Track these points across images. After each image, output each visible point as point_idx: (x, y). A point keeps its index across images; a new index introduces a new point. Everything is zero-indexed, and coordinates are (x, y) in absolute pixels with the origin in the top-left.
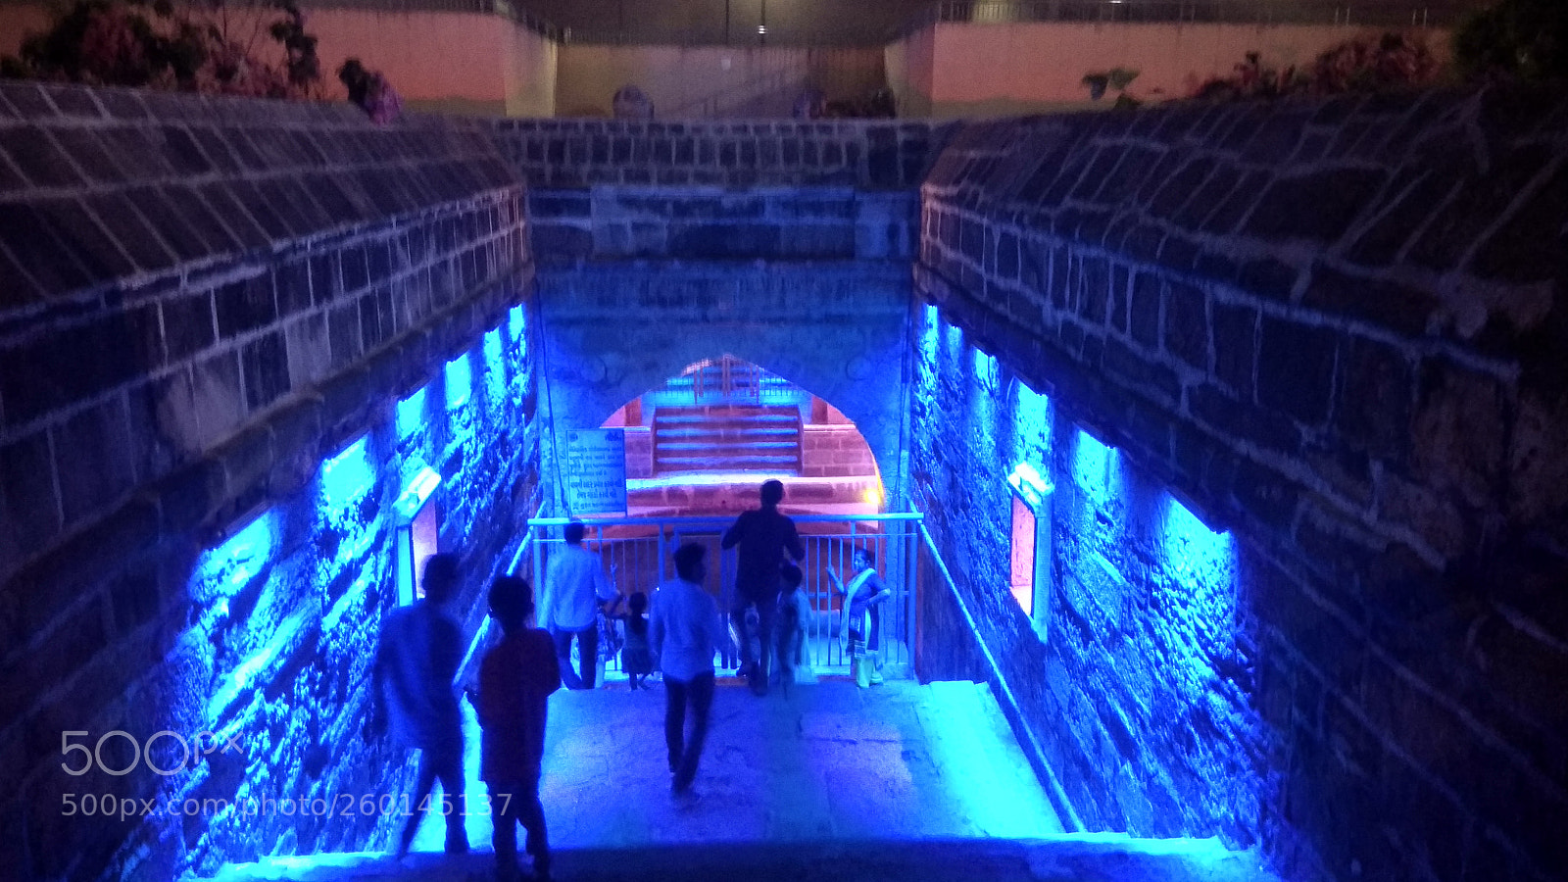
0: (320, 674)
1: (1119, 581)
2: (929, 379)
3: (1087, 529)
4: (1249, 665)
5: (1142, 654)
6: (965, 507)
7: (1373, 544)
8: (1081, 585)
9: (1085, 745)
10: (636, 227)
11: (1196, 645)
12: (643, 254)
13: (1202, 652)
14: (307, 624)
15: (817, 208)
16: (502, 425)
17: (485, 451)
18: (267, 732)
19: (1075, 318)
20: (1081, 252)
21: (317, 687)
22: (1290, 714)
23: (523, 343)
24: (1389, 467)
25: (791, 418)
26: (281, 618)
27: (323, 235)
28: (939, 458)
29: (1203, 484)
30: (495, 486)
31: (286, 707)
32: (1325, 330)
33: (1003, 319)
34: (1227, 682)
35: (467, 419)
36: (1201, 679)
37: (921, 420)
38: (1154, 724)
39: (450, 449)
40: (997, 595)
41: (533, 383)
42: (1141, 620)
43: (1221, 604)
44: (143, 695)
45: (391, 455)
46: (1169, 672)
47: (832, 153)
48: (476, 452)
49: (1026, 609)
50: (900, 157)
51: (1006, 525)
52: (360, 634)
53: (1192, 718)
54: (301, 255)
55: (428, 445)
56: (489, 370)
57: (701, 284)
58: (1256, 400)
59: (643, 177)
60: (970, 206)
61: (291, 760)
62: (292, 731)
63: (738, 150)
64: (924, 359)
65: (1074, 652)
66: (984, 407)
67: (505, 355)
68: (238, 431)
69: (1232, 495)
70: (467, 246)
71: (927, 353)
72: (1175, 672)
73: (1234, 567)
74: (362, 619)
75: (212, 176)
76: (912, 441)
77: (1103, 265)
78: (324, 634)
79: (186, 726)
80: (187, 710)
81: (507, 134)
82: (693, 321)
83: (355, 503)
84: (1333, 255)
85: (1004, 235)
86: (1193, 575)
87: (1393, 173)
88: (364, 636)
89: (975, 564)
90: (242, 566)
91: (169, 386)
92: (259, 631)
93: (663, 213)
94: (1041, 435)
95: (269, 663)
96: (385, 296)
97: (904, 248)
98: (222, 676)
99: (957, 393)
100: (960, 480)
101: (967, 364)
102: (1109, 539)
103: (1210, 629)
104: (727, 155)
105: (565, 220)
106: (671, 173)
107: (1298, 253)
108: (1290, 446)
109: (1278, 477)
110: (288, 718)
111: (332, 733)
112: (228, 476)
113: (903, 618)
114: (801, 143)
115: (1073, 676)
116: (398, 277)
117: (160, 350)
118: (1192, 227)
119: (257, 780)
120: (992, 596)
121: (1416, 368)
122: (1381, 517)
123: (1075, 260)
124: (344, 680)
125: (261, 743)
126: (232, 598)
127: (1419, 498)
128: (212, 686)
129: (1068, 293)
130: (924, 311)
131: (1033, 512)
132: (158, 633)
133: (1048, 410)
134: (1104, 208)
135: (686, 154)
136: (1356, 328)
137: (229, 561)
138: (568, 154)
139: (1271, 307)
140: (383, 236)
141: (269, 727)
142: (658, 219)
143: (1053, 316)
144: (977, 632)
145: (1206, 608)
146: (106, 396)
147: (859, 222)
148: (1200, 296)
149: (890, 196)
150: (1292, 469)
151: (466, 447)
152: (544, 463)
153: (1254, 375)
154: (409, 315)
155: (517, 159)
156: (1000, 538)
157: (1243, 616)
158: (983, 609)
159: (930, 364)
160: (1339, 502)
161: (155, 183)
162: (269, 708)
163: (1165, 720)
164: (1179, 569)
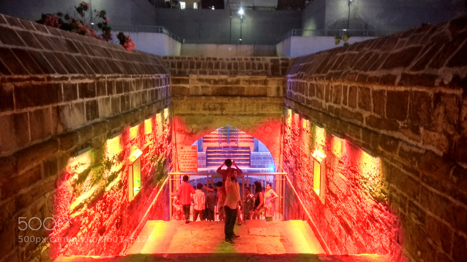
0: (104, 204)
1: (346, 180)
2: (289, 131)
3: (336, 166)
4: (385, 197)
5: (353, 201)
6: (299, 168)
7: (421, 151)
8: (335, 184)
9: (336, 234)
10: (202, 87)
11: (369, 195)
12: (204, 95)
13: (371, 197)
14: (101, 188)
15: (256, 82)
16: (161, 143)
17: (156, 149)
18: (87, 218)
19: (332, 104)
20: (334, 84)
21: (103, 208)
22: (398, 210)
23: (168, 120)
24: (426, 128)
25: (248, 151)
26: (93, 184)
27: (110, 75)
28: (292, 154)
29: (370, 145)
30: (158, 160)
31: (94, 212)
32: (406, 92)
33: (311, 109)
34: (379, 204)
35: (151, 138)
36: (371, 205)
37: (286, 144)
38: (357, 222)
39: (145, 146)
40: (310, 193)
41: (171, 132)
42: (353, 191)
43: (377, 180)
44: (51, 197)
45: (128, 143)
46: (361, 205)
47: (260, 66)
48: (153, 148)
49: (318, 194)
50: (280, 67)
51: (312, 171)
52: (116, 194)
53: (369, 217)
54: (104, 79)
55: (139, 143)
56: (157, 125)
57: (221, 104)
58: (386, 117)
59: (205, 73)
60: (301, 78)
61: (94, 228)
62: (95, 219)
63: (233, 65)
64: (287, 126)
65: (333, 205)
66: (306, 137)
67: (162, 122)
68: (83, 126)
69: (379, 146)
70: (152, 88)
71: (288, 124)
72: (363, 205)
73: (381, 168)
74: (117, 190)
75: (79, 54)
76: (284, 151)
77: (340, 87)
78: (106, 192)
79: (63, 210)
80: (64, 205)
81: (165, 60)
82: (219, 115)
83: (117, 155)
84: (407, 71)
85: (311, 84)
86: (368, 173)
87: (424, 46)
88: (117, 196)
89: (303, 185)
90: (82, 166)
91: (64, 108)
92: (87, 186)
93: (210, 84)
94: (322, 141)
95: (89, 196)
96: (128, 97)
97: (281, 93)
98: (75, 198)
99: (298, 133)
100: (298, 160)
101: (300, 125)
102: (343, 168)
103: (374, 189)
104: (229, 67)
105: (182, 85)
106: (213, 72)
107: (397, 72)
108: (396, 128)
109: (393, 138)
110: (94, 215)
111: (107, 223)
112: (80, 137)
113: (281, 206)
114: (251, 63)
115: (333, 213)
116: (132, 92)
117: (62, 98)
118: (366, 70)
119: (84, 232)
120: (308, 193)
121: (432, 97)
122: (423, 144)
123: (332, 87)
124: (111, 208)
125: (85, 220)
126: (79, 174)
127: (434, 135)
128: (71, 201)
129: (330, 97)
130: (287, 111)
131: (320, 164)
132: (56, 180)
133: (324, 133)
134: (340, 71)
135: (217, 66)
136: (414, 89)
137: (79, 163)
138: (183, 66)
139: (390, 88)
140: (128, 80)
141: (88, 216)
142: (209, 85)
143: (325, 105)
144: (303, 206)
145: (372, 183)
146: (45, 107)
147: (268, 86)
148: (368, 89)
149: (277, 78)
150: (397, 135)
151: (150, 146)
152: (173, 157)
153: (385, 110)
154: (135, 104)
155: (168, 67)
156: (310, 175)
157: (383, 182)
158: (305, 198)
159: (289, 127)
160: (411, 142)
161: (62, 53)
162: (88, 210)
163: (361, 220)
164: (364, 173)
